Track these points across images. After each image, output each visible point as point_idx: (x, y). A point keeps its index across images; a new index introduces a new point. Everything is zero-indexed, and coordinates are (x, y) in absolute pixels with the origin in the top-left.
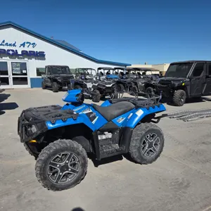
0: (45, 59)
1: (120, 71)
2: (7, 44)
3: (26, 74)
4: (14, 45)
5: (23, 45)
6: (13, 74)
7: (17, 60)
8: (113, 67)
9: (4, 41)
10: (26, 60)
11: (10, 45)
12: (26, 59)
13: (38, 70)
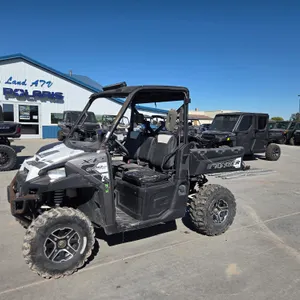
0: (63, 102)
1: (159, 119)
2: (14, 82)
3: (37, 121)
4: (24, 83)
5: (36, 83)
6: (20, 121)
7: (27, 103)
8: (151, 114)
9: (11, 79)
10: (38, 103)
11: (19, 83)
12: (39, 101)
13: (53, 115)
